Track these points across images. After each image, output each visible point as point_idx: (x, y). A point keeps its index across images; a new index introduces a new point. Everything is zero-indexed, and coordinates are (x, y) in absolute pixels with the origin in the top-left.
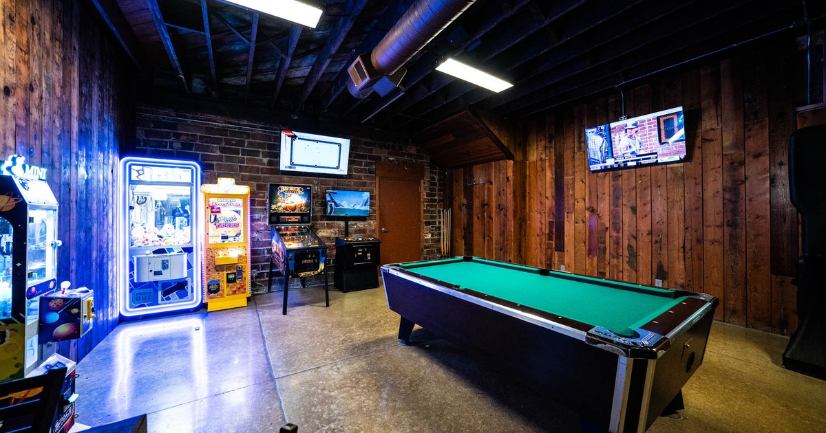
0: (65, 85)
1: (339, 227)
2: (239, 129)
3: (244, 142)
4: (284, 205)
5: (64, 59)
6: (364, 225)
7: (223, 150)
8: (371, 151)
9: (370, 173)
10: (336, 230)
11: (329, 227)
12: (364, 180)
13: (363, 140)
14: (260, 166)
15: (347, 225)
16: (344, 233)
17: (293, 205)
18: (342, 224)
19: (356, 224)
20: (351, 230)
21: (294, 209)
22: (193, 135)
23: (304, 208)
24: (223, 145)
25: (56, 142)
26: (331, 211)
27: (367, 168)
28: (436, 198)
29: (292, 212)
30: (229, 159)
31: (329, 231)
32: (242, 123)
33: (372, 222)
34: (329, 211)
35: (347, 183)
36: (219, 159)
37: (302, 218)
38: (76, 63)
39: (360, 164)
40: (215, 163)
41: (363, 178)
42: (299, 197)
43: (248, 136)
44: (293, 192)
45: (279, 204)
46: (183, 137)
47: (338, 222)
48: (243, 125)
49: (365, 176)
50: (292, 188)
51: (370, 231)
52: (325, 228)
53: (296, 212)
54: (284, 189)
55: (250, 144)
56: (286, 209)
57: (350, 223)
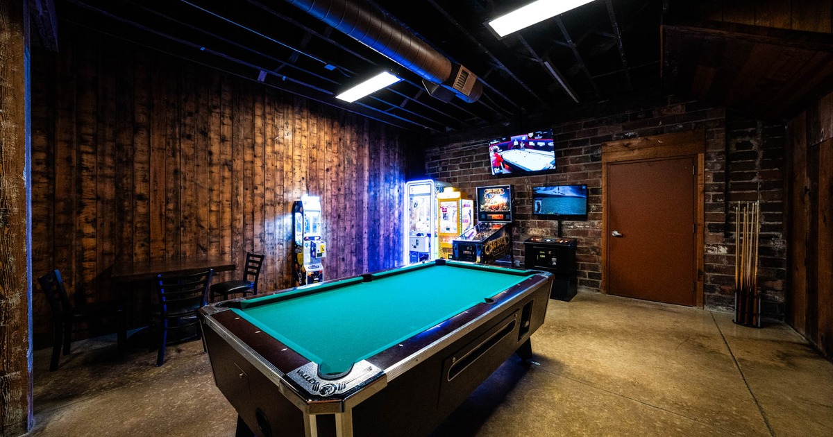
0: (359, 158)
1: (551, 226)
2: (471, 148)
3: (472, 157)
4: (489, 205)
5: (358, 148)
6: (584, 226)
7: (461, 167)
8: (595, 132)
9: (593, 161)
10: (549, 229)
11: (540, 225)
12: (584, 170)
13: (584, 122)
14: (483, 174)
15: (560, 226)
16: (557, 234)
17: (496, 204)
18: (555, 223)
19: (572, 224)
20: (565, 230)
21: (497, 208)
22: (447, 161)
23: (505, 207)
24: (461, 163)
25: (353, 183)
26: (539, 210)
27: (589, 155)
28: (754, 180)
29: (496, 210)
30: (465, 172)
31: (540, 230)
32: (472, 143)
33: (596, 222)
34: (536, 210)
35: (561, 177)
36: (459, 173)
37: (505, 217)
38: (367, 146)
39: (579, 152)
40: (457, 176)
41: (583, 168)
42: (501, 197)
43: (475, 151)
44: (495, 193)
45: (486, 204)
46: (443, 163)
47: (551, 221)
48: (473, 144)
49: (585, 166)
50: (494, 190)
51: (594, 233)
52: (536, 227)
53: (499, 210)
54: (489, 191)
55: (477, 158)
56: (491, 208)
57: (564, 222)
